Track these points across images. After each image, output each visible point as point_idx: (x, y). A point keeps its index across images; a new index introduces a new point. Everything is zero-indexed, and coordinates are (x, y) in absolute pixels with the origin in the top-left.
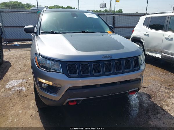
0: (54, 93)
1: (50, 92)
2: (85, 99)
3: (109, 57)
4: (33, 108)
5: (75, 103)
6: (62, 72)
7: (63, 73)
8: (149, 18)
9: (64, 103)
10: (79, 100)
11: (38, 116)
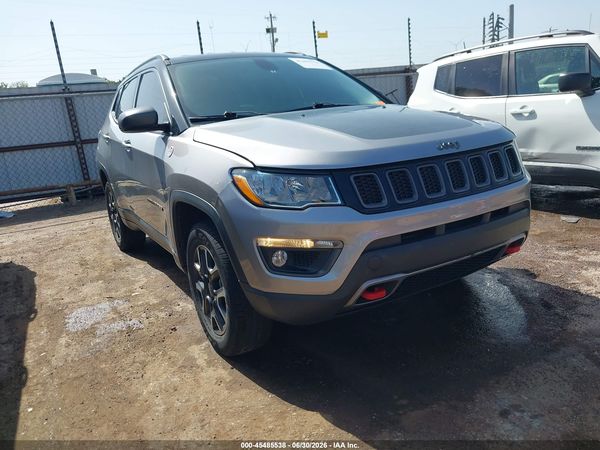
0: (321, 272)
1: (305, 273)
2: (410, 277)
3: (452, 145)
4: (209, 363)
5: (382, 295)
6: (339, 202)
7: (344, 204)
8: (449, 67)
9: (347, 301)
10: (393, 283)
11: (244, 379)
